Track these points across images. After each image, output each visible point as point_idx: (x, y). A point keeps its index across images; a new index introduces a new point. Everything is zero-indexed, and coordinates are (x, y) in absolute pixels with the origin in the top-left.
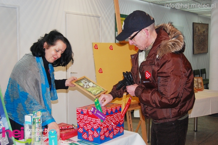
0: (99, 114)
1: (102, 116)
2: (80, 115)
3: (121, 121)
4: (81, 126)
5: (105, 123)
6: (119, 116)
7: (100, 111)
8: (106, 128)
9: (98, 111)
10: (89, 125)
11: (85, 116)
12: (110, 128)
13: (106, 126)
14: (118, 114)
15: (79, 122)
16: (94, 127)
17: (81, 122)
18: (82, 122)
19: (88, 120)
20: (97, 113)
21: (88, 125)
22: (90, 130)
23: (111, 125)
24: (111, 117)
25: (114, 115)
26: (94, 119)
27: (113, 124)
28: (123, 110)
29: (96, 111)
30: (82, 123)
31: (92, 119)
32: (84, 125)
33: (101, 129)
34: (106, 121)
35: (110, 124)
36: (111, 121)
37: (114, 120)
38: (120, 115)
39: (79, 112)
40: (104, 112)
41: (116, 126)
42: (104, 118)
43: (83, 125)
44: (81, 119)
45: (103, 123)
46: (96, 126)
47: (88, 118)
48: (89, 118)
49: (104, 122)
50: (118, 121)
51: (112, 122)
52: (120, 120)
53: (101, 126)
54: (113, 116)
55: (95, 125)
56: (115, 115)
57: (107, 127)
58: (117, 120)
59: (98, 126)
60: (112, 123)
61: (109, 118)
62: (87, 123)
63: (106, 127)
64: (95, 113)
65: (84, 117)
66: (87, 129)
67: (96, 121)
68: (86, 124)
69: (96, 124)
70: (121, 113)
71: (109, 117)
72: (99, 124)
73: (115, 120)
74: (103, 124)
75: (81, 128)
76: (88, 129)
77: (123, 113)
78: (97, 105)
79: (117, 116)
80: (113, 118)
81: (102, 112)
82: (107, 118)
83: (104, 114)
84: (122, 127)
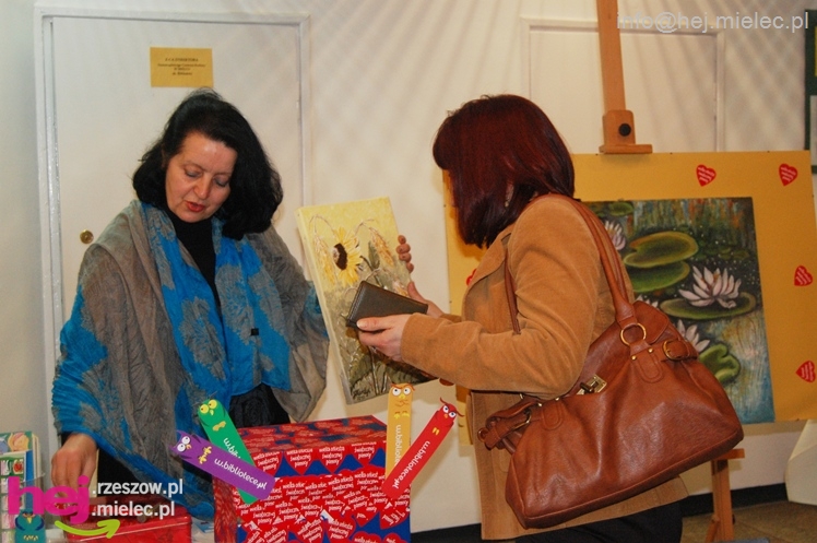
0: (230, 468)
1: (248, 478)
3: (389, 512)
5: (270, 509)
6: (369, 486)
7: (235, 454)
8: (283, 532)
9: (220, 453)
12: (310, 533)
13: (278, 521)
14: (362, 475)
20: (217, 462)
23: (316, 522)
24: (313, 486)
25: (336, 481)
27: (331, 520)
28: (397, 461)
29: (207, 451)
33: (247, 532)
34: (278, 501)
35: (310, 518)
36: (319, 503)
37: (338, 502)
38: (378, 485)
40: (261, 460)
41: (350, 531)
42: (262, 486)
45: (259, 508)
49: (266, 505)
50: (363, 507)
51: (326, 508)
52: (380, 506)
53: (249, 517)
54: (322, 485)
56: (340, 483)
57: (291, 527)
58: (358, 502)
60: (325, 514)
61: (299, 489)
63: (280, 527)
64: (203, 459)
70: (382, 472)
71: (300, 485)
73: (345, 501)
74: (257, 512)
77: (401, 478)
78: (216, 428)
79: (357, 487)
80: (324, 494)
81: (250, 461)
82: (284, 491)
83: (265, 468)
84: (392, 538)
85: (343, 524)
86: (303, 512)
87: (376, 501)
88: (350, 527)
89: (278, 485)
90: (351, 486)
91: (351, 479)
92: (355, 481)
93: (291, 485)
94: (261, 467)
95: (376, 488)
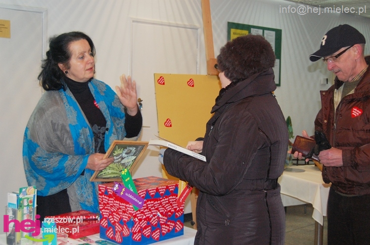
0: (130, 196)
1: (136, 200)
2: (103, 196)
3: (178, 211)
4: (105, 216)
5: (142, 212)
6: (173, 201)
7: (132, 190)
8: (146, 221)
9: (128, 191)
10: (117, 215)
11: (111, 199)
12: (154, 221)
13: (144, 217)
14: (171, 197)
15: (102, 209)
16: (123, 218)
17: (105, 209)
18: (107, 209)
19: (114, 206)
20: (127, 194)
21: (115, 214)
22: (118, 223)
23: (156, 217)
24: (156, 202)
25: (163, 200)
26: (123, 204)
27: (160, 216)
28: (182, 191)
29: (124, 190)
30: (106, 211)
31: (121, 204)
32: (110, 215)
33: (135, 222)
34: (145, 209)
35: (154, 216)
36: (157, 209)
37: (163, 208)
38: (175, 201)
39: (102, 191)
40: (140, 193)
41: (166, 220)
42: (140, 203)
43: (108, 214)
44: (104, 204)
45: (139, 212)
46: (127, 217)
47: (115, 202)
48: (117, 202)
49: (141, 211)
50: (170, 210)
51: (159, 211)
52: (175, 209)
53: (135, 216)
54: (159, 202)
55: (125, 214)
56: (164, 201)
57: (148, 219)
58: (169, 208)
59: (129, 217)
60: (159, 214)
61: (152, 204)
62: (114, 212)
63: (145, 219)
64: (122, 193)
65: (108, 200)
66: (113, 221)
67: (126, 207)
68: (112, 212)
69: (127, 213)
70: (177, 196)
71: (152, 202)
72: (130, 213)
73: (165, 208)
74: (138, 214)
75: (104, 220)
76: (115, 222)
77: (183, 198)
78: (126, 180)
79: (169, 202)
80: (159, 205)
81: (137, 193)
82: (147, 205)
83: (141, 196)
84: (178, 221)
85: (164, 217)
86: (152, 213)
87: (174, 207)
88: (166, 218)
89: (145, 203)
90: (167, 202)
91: (167, 199)
92: (169, 199)
93: (149, 202)
94: (140, 196)
95: (174, 202)
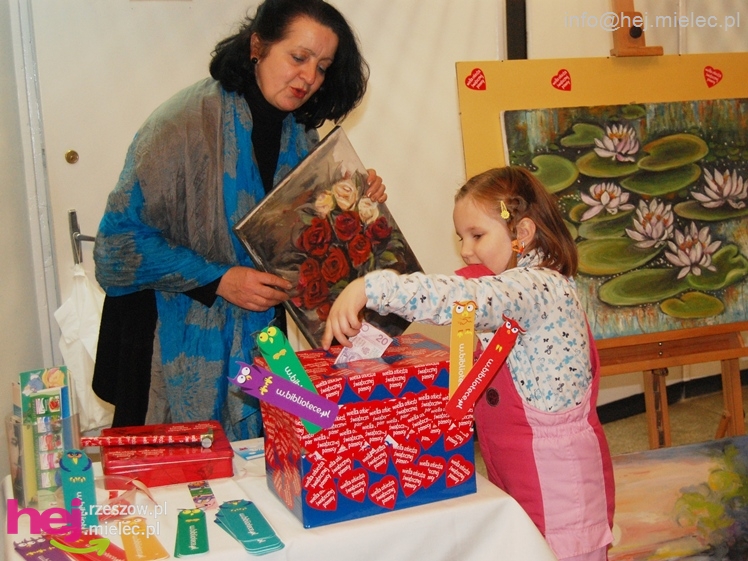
0: (293, 398)
1: (311, 407)
3: (453, 433)
5: (334, 438)
6: (433, 408)
7: (297, 382)
8: (348, 460)
9: (281, 383)
12: (375, 460)
13: (343, 449)
14: (426, 397)
16: (292, 448)
20: (279, 392)
23: (381, 448)
24: (378, 411)
25: (400, 405)
27: (395, 445)
28: (461, 381)
29: (268, 381)
33: (313, 463)
34: (342, 430)
35: (375, 445)
36: (385, 428)
37: (402, 426)
38: (442, 406)
40: (323, 388)
41: (415, 455)
42: (325, 414)
45: (323, 437)
49: (330, 433)
50: (428, 430)
51: (390, 433)
52: (444, 428)
53: (313, 448)
54: (387, 410)
56: (405, 407)
57: (356, 455)
58: (422, 425)
60: (389, 439)
61: (363, 415)
63: (345, 455)
64: (264, 390)
70: (446, 393)
71: (364, 411)
73: (410, 425)
74: (321, 442)
77: (465, 397)
78: (276, 357)
79: (421, 410)
80: (388, 419)
81: (312, 389)
82: (348, 418)
83: (328, 396)
84: (456, 459)
85: (408, 449)
86: (367, 439)
87: (440, 423)
88: (415, 451)
89: (342, 412)
90: (415, 409)
91: (415, 402)
92: (419, 403)
93: (355, 412)
94: (324, 394)
95: (440, 410)
